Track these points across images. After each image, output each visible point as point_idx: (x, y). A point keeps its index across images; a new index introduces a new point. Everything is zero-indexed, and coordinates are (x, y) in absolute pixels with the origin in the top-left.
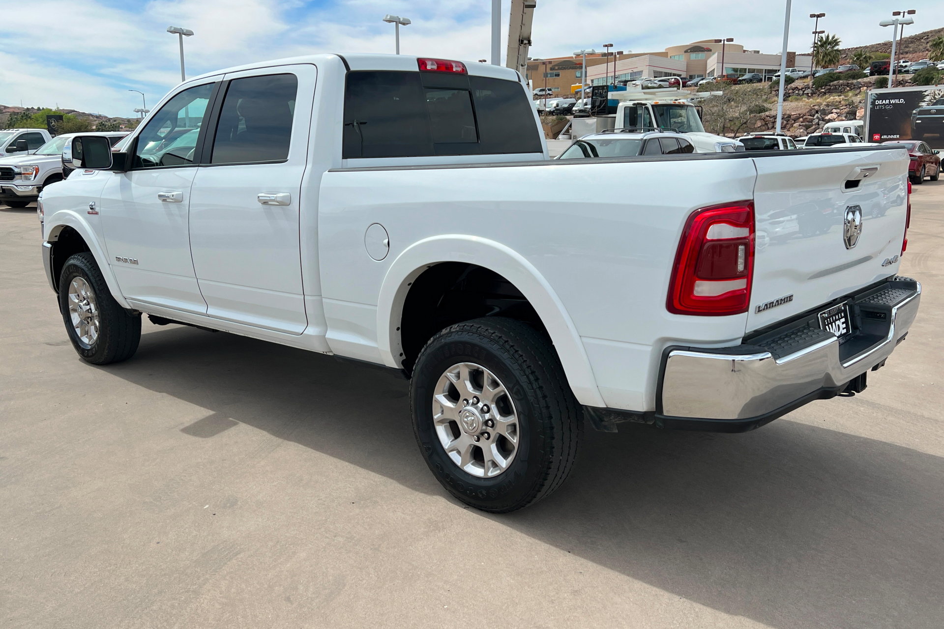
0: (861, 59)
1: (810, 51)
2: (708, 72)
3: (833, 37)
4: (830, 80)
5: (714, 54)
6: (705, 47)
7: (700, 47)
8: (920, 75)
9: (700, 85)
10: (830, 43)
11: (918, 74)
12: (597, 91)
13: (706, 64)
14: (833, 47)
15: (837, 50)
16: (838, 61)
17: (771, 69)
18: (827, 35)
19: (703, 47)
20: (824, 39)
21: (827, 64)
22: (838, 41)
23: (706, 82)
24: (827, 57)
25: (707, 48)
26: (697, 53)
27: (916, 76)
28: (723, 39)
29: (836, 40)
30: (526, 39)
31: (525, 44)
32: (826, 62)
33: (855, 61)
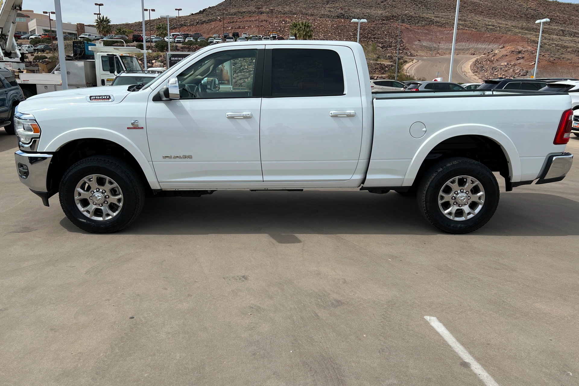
0: (121, 32)
1: (95, 24)
2: (30, 30)
3: (106, 18)
4: (113, 43)
5: (32, 19)
6: (25, 14)
7: (22, 14)
8: (159, 44)
9: (31, 38)
10: (105, 21)
11: (158, 44)
12: (76, 45)
13: (28, 25)
14: (107, 23)
15: (109, 25)
16: (111, 32)
17: (71, 32)
18: (102, 16)
19: (24, 14)
20: (101, 19)
21: (105, 33)
22: (109, 20)
23: (35, 37)
24: (105, 29)
25: (26, 15)
26: (19, 17)
27: (157, 44)
28: (48, 12)
29: (108, 20)
30: (18, 6)
31: (17, 9)
32: (105, 32)
33: (118, 33)
